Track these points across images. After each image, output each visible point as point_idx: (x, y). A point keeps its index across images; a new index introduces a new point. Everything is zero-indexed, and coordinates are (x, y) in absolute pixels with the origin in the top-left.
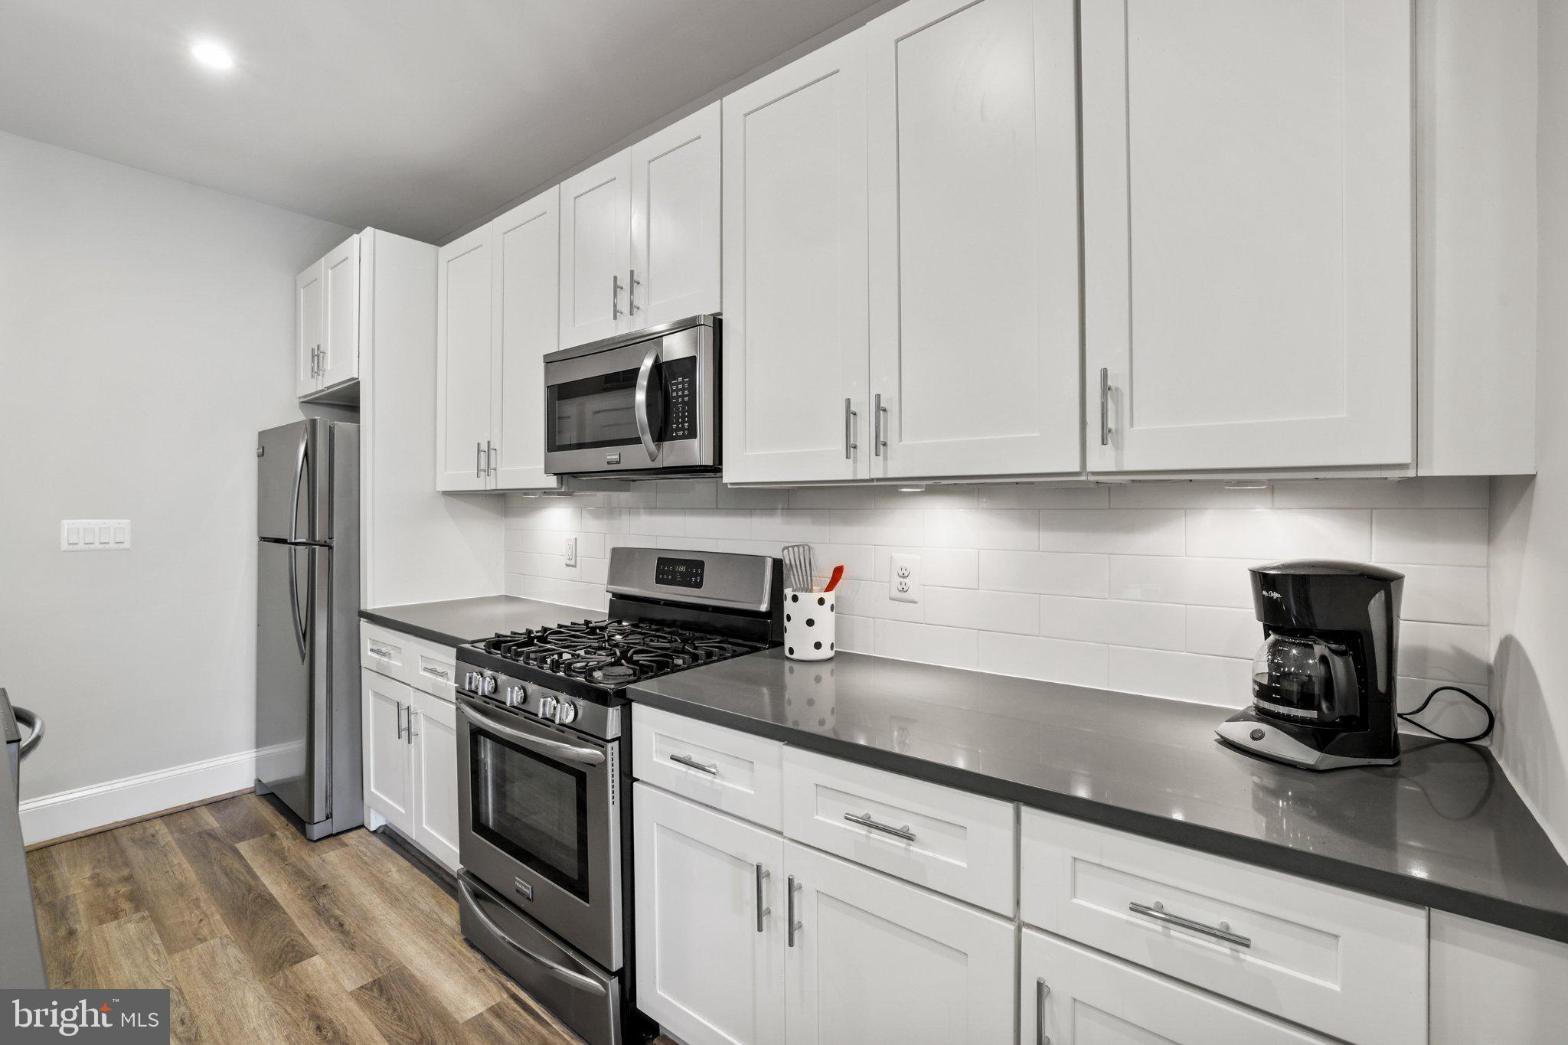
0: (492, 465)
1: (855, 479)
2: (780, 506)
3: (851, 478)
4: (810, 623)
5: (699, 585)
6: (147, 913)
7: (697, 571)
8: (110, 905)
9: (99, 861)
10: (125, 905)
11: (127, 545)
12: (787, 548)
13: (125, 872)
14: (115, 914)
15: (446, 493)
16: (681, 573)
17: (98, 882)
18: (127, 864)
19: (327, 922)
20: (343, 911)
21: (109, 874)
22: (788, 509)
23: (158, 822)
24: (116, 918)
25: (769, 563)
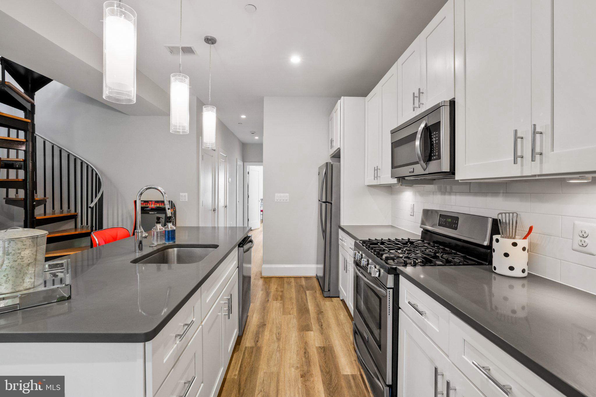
0: (379, 175)
1: (522, 175)
2: (502, 191)
3: (519, 175)
4: (506, 255)
5: (456, 228)
6: (282, 302)
7: (455, 222)
8: (277, 297)
9: (279, 285)
10: (279, 298)
11: (288, 201)
12: (501, 213)
13: (282, 290)
14: (277, 300)
15: (369, 186)
16: (449, 222)
17: (277, 290)
18: (283, 288)
19: (319, 323)
20: (324, 321)
21: (280, 289)
22: (506, 193)
23: (293, 279)
24: (277, 301)
25: (490, 221)
